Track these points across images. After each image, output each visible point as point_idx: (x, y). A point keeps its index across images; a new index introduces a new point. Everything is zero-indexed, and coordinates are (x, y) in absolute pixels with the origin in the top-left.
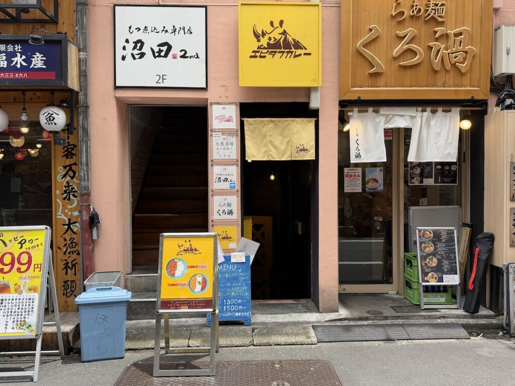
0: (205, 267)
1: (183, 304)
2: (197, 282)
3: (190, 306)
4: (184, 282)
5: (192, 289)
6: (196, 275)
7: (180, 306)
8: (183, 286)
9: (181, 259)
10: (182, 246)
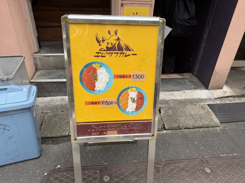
0: (142, 77)
1: (110, 128)
2: (130, 100)
3: (121, 131)
4: (109, 99)
5: (123, 109)
6: (128, 88)
7: (106, 131)
8: (108, 104)
9: (103, 64)
10: (103, 41)
